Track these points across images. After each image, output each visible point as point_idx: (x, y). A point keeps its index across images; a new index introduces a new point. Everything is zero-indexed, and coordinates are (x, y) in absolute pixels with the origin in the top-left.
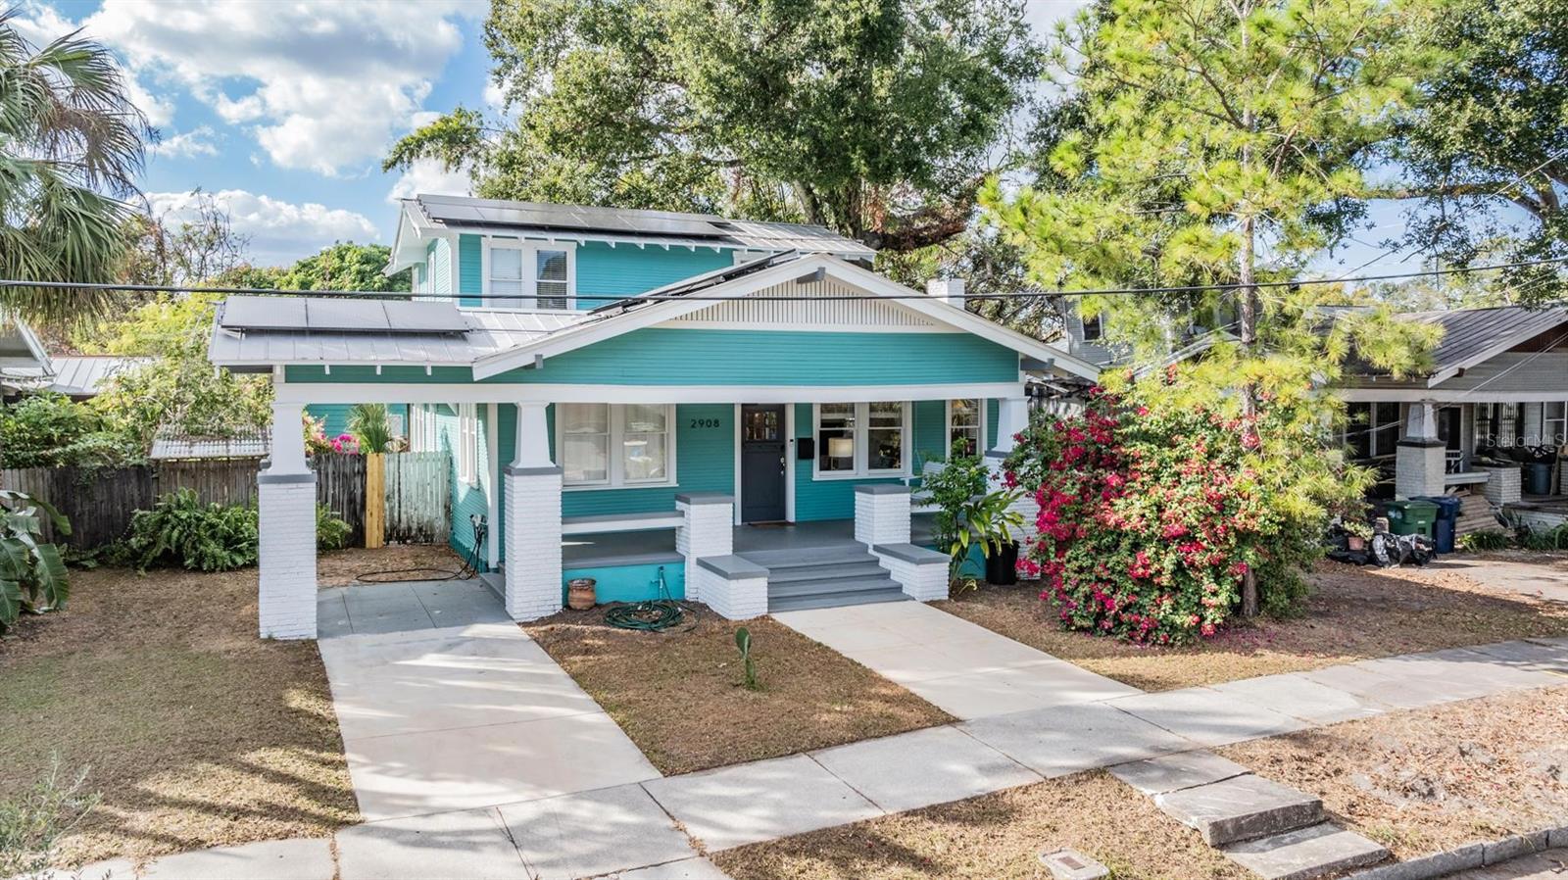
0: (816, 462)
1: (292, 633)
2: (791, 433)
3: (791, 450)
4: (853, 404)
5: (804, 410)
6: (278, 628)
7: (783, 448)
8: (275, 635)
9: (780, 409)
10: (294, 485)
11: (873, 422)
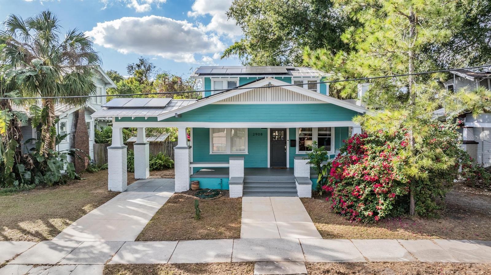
0: (297, 148)
1: (117, 190)
2: (288, 138)
3: (288, 143)
4: (312, 128)
5: (293, 131)
6: (113, 188)
7: (286, 143)
8: (112, 190)
9: (285, 130)
10: (116, 150)
11: (319, 135)
